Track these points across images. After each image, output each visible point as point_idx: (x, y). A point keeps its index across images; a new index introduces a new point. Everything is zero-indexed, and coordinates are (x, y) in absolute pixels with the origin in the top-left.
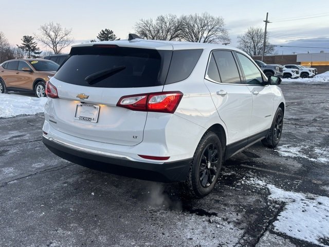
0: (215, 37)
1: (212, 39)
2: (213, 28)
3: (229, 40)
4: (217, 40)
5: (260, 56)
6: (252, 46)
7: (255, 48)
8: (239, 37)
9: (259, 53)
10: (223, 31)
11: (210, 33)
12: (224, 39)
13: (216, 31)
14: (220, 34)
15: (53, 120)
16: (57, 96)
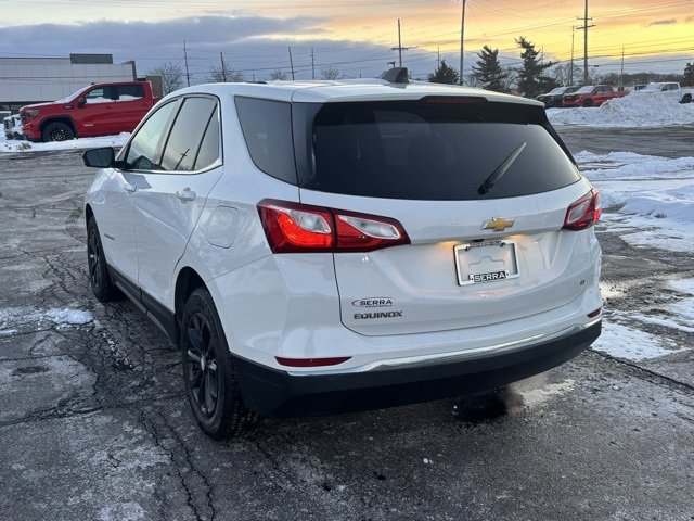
15: (384, 310)
16: (405, 240)
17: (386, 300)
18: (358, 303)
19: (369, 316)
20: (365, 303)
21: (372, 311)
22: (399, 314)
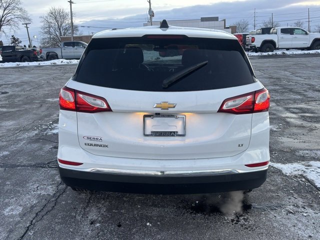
0: (13, 17)
1: (9, 18)
2: (8, 7)
3: (29, 20)
4: (16, 20)
5: (65, 36)
6: (57, 26)
7: (60, 29)
8: (41, 17)
9: (65, 34)
10: (21, 9)
11: (6, 12)
12: (25, 19)
13: (13, 9)
14: (18, 13)
15: (99, 143)
16: (109, 109)
17: (99, 138)
18: (86, 138)
19: (91, 145)
20: (89, 138)
21: (93, 142)
22: (107, 146)
